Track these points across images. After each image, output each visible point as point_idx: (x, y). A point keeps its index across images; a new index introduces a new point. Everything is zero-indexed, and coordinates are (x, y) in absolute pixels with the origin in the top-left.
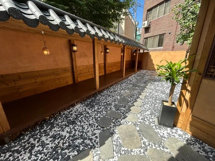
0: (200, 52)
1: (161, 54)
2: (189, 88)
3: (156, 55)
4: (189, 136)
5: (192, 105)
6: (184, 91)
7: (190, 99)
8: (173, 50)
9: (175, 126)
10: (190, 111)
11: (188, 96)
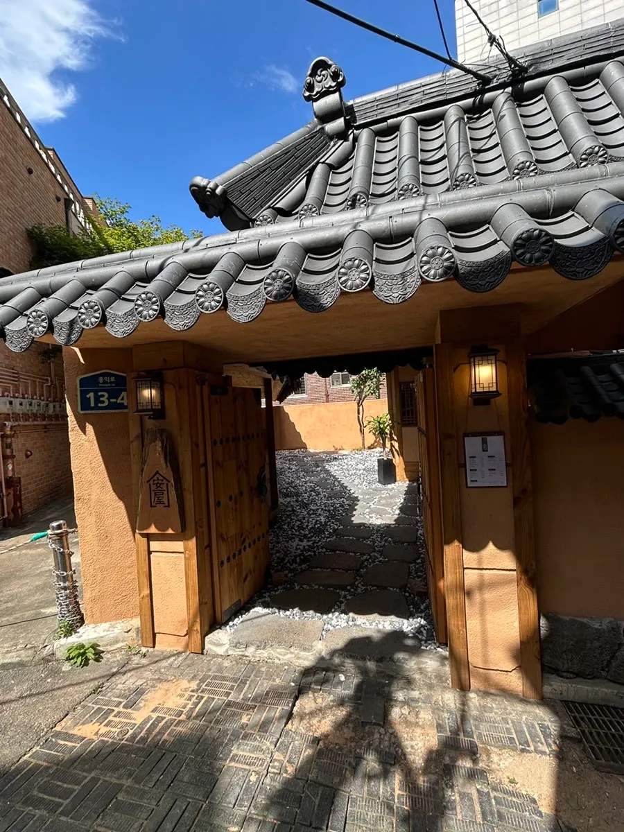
0: (394, 408)
1: (311, 410)
2: (395, 438)
3: (301, 413)
4: (408, 482)
5: (401, 453)
6: (392, 442)
7: (399, 447)
8: (327, 401)
9: (396, 481)
10: (401, 458)
11: (396, 445)
